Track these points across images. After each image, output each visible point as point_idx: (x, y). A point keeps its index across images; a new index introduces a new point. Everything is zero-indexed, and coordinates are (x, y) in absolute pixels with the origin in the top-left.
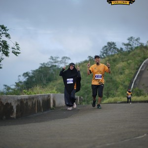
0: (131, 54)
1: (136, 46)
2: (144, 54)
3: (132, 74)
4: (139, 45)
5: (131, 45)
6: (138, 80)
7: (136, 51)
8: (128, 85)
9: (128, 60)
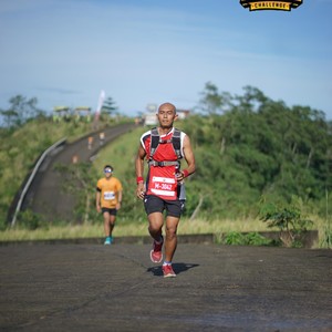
0: (16, 134)
1: (29, 116)
2: (47, 136)
3: (19, 179)
4: (35, 114)
5: (16, 114)
6: (32, 194)
7: (27, 127)
8: (9, 205)
9: (11, 147)
